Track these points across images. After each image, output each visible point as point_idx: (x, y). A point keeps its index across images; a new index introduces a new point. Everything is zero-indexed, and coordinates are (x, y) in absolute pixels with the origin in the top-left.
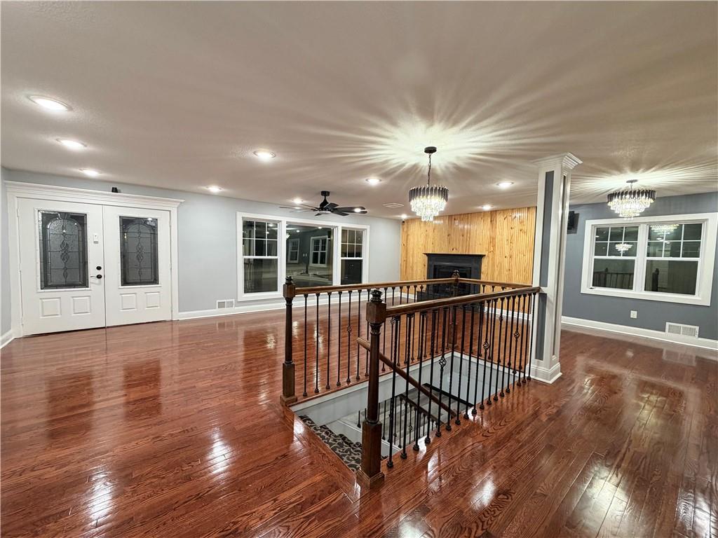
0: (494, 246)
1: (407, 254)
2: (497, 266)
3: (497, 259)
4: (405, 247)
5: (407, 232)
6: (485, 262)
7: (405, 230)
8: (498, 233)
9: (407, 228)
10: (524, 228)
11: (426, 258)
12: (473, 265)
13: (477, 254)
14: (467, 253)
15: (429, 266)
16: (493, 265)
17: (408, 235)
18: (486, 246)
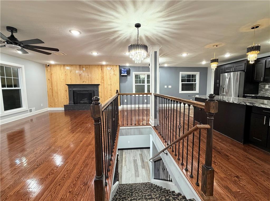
0: (104, 80)
1: (52, 85)
2: (106, 89)
3: (105, 86)
4: (50, 81)
5: (50, 71)
6: (100, 87)
7: (49, 70)
8: (105, 75)
9: (51, 69)
10: (115, 73)
11: (67, 87)
12: (95, 89)
13: (95, 84)
14: (91, 84)
15: (69, 91)
16: (104, 88)
17: (51, 74)
18: (100, 80)
